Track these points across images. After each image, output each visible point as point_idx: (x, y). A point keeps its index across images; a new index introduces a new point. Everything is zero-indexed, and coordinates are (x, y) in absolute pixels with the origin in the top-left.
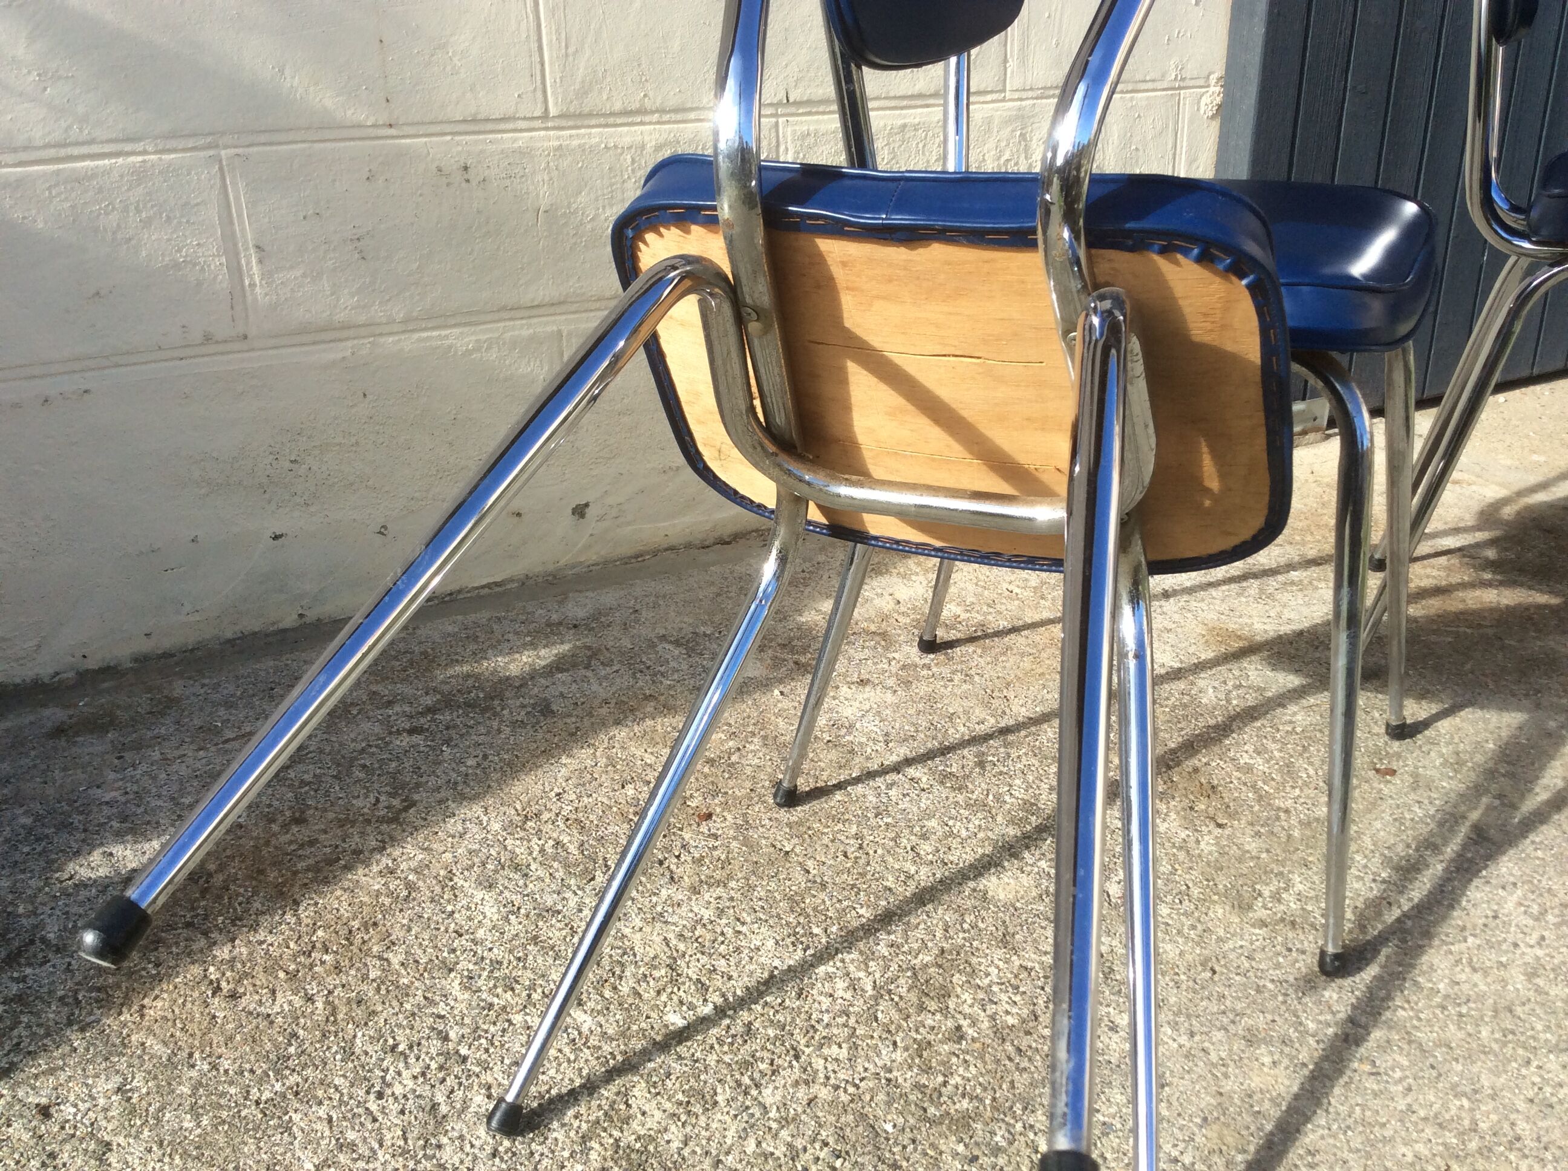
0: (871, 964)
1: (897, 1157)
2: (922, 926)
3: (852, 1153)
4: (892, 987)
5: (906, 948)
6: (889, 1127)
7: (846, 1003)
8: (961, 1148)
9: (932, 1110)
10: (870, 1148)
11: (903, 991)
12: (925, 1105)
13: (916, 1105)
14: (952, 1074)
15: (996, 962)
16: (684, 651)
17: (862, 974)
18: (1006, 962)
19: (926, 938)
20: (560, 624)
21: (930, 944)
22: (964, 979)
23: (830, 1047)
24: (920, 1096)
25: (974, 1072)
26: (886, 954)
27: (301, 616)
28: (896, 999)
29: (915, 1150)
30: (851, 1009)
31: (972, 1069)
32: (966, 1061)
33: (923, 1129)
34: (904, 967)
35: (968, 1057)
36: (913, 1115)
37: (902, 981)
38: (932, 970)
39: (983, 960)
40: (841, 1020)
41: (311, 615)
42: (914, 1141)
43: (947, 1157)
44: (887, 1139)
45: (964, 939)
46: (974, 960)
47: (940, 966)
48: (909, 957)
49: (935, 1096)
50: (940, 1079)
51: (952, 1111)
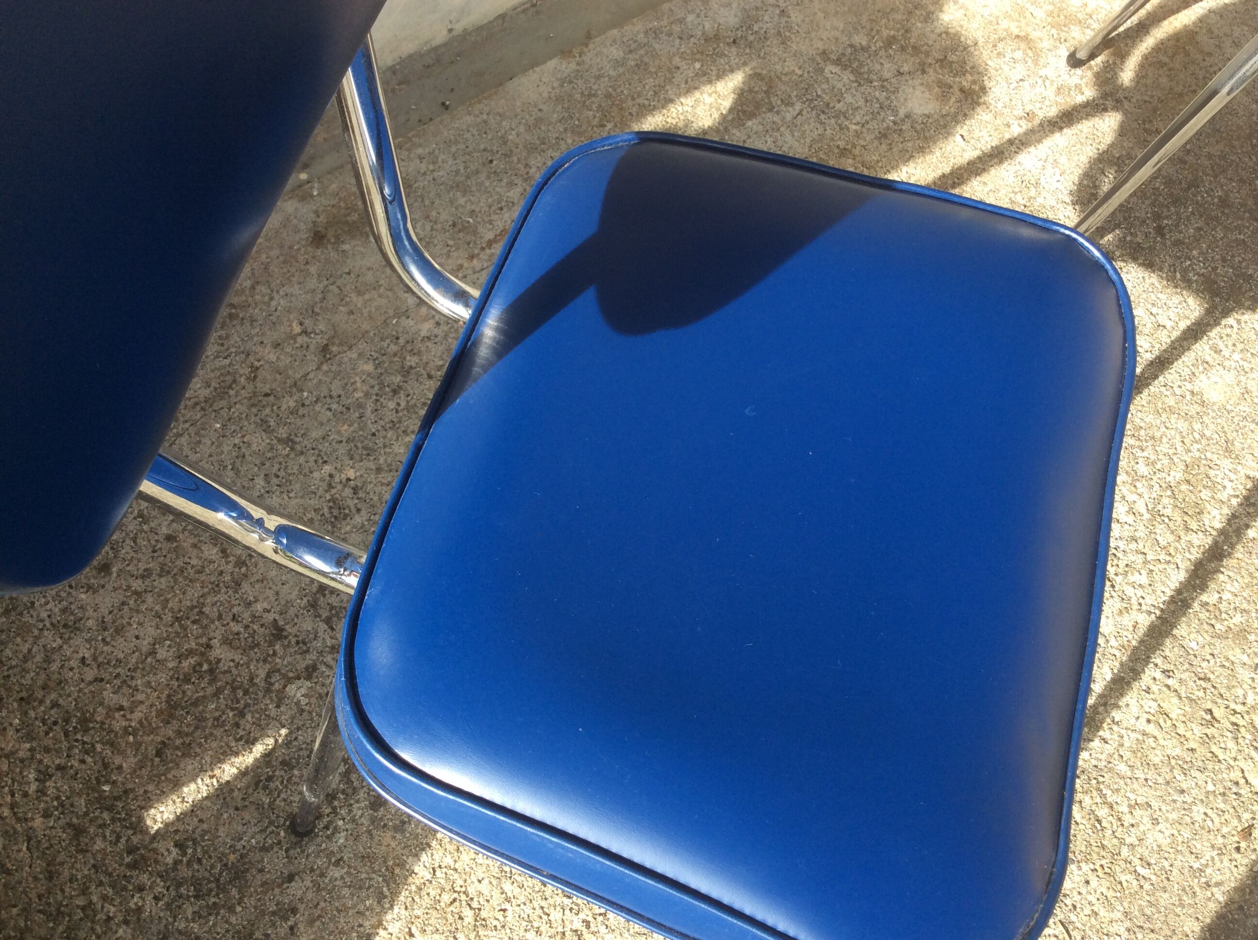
0: (1138, 484)
1: (1206, 671)
2: (1165, 440)
3: (1176, 672)
4: (1160, 507)
5: (1159, 466)
6: (1193, 645)
7: (1132, 529)
8: (1245, 658)
9: (1218, 626)
10: (1187, 666)
11: (1168, 512)
12: (1213, 622)
13: (1207, 623)
14: (1223, 590)
15: (1227, 472)
16: (852, 78)
17: (1135, 497)
18: (1235, 473)
19: (1171, 452)
20: (717, 37)
21: (1176, 460)
22: (1210, 495)
23: (1133, 574)
24: (1207, 614)
25: (1238, 587)
26: (1146, 473)
27: (450, 30)
28: (1166, 520)
29: (1216, 662)
30: (1136, 534)
31: (1235, 583)
32: (1230, 577)
33: (1217, 644)
34: (1164, 485)
35: (1231, 574)
36: (1207, 632)
37: (1165, 501)
38: (1184, 487)
39: (1218, 472)
40: (1133, 546)
41: (459, 28)
42: (1212, 655)
43: (1239, 669)
44: (1195, 656)
45: (1198, 450)
46: (1212, 473)
47: (1188, 482)
48: (1164, 475)
49: (1217, 614)
50: (1217, 596)
51: (1232, 626)
